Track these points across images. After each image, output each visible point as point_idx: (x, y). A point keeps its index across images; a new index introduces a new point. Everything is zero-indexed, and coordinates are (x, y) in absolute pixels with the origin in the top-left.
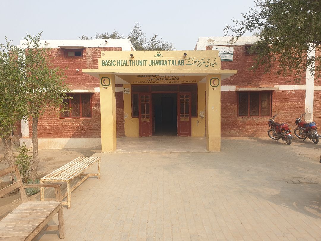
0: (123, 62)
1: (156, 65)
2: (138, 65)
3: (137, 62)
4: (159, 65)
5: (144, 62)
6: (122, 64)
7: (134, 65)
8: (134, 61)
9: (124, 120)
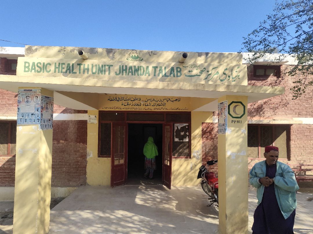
0: (65, 66)
1: (128, 74)
2: (95, 73)
3: (92, 67)
4: (135, 75)
5: (107, 68)
6: (64, 70)
7: (88, 73)
8: (88, 65)
9: (86, 160)
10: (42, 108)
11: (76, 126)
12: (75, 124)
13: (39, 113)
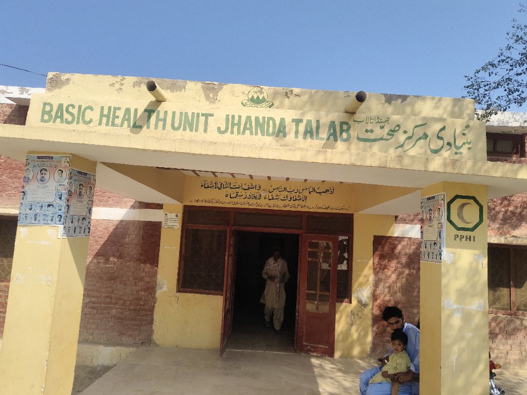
0: (120, 114)
1: (243, 133)
2: (178, 129)
3: (174, 117)
4: (256, 134)
5: (202, 119)
6: (118, 121)
7: (164, 128)
8: (166, 113)
9: (155, 297)
10: (70, 194)
11: (141, 232)
12: (139, 228)
13: (63, 203)
